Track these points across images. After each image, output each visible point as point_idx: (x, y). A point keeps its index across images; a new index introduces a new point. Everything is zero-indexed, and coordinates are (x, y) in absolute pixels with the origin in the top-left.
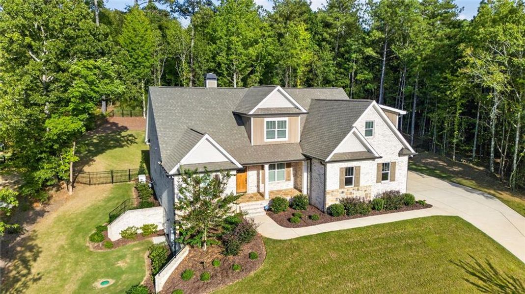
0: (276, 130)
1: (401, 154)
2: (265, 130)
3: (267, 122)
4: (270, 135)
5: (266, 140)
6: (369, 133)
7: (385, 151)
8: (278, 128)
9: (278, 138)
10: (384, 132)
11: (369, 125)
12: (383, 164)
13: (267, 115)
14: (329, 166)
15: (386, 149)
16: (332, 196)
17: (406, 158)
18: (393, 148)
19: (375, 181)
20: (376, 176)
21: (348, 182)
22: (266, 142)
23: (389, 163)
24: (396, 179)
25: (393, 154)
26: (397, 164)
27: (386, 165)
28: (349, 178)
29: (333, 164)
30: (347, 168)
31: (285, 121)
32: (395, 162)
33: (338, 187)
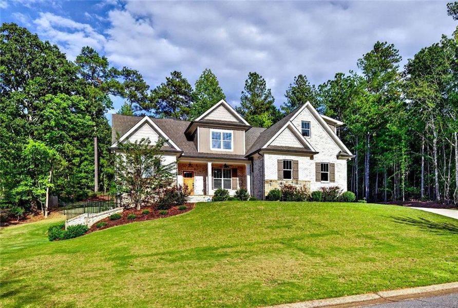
0: (222, 141)
1: (339, 156)
2: (211, 140)
3: (213, 133)
5: (212, 149)
6: (306, 134)
9: (224, 148)
10: (320, 134)
11: (306, 125)
12: (322, 164)
13: (212, 124)
14: (266, 156)
15: (324, 150)
16: (271, 185)
17: (344, 163)
18: (331, 150)
19: (315, 179)
20: (315, 174)
21: (287, 175)
24: (336, 180)
25: (331, 155)
26: (335, 166)
27: (324, 166)
28: (287, 170)
29: (270, 155)
30: (284, 162)
31: (230, 134)
32: (334, 164)
33: (276, 179)
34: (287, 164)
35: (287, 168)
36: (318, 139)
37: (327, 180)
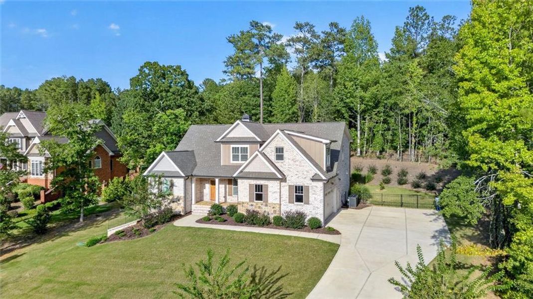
0: (240, 154)
1: (315, 179)
2: (231, 154)
3: (233, 148)
4: (235, 158)
5: (232, 162)
6: (280, 157)
7: (296, 175)
8: (241, 153)
9: (241, 161)
10: (294, 158)
11: (280, 151)
12: (296, 187)
13: (232, 142)
14: (239, 181)
15: (297, 173)
16: (243, 206)
17: (320, 185)
18: (305, 173)
19: (288, 201)
20: (288, 197)
21: (259, 197)
22: (233, 164)
23: (302, 187)
24: (310, 203)
25: (305, 178)
26: (310, 188)
27: (299, 189)
28: (259, 194)
29: (243, 180)
30: (256, 185)
31: (247, 148)
32: (308, 186)
33: (248, 201)
34: (259, 188)
35: (259, 191)
36: (291, 162)
37: (302, 202)
